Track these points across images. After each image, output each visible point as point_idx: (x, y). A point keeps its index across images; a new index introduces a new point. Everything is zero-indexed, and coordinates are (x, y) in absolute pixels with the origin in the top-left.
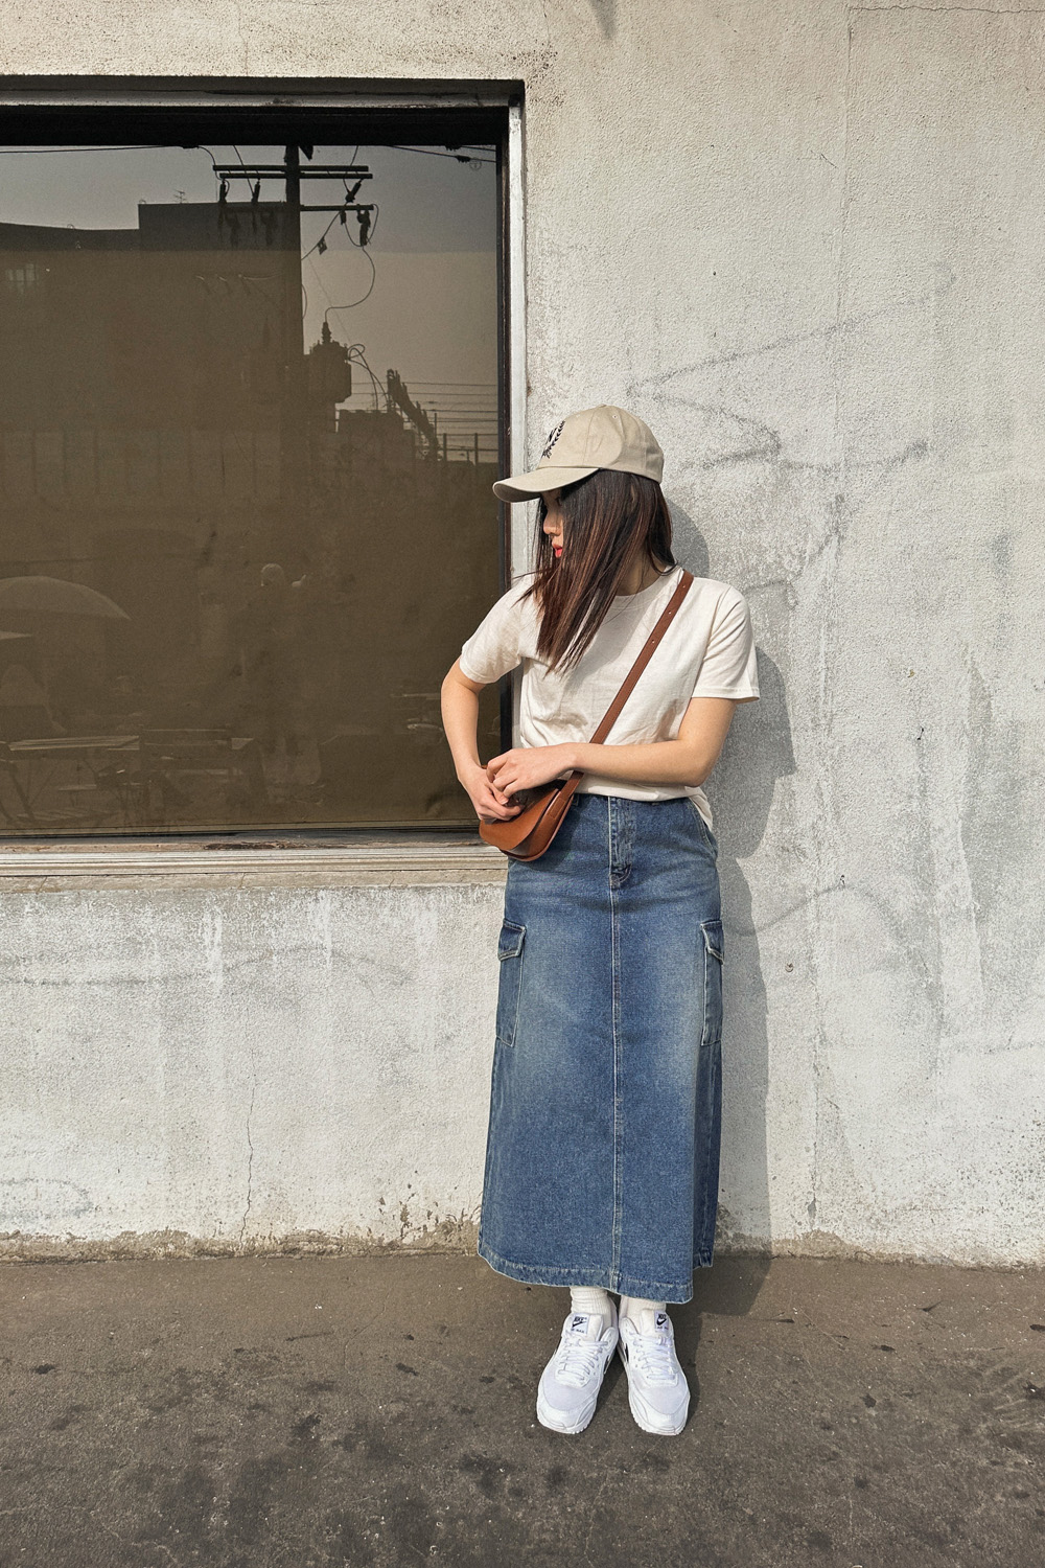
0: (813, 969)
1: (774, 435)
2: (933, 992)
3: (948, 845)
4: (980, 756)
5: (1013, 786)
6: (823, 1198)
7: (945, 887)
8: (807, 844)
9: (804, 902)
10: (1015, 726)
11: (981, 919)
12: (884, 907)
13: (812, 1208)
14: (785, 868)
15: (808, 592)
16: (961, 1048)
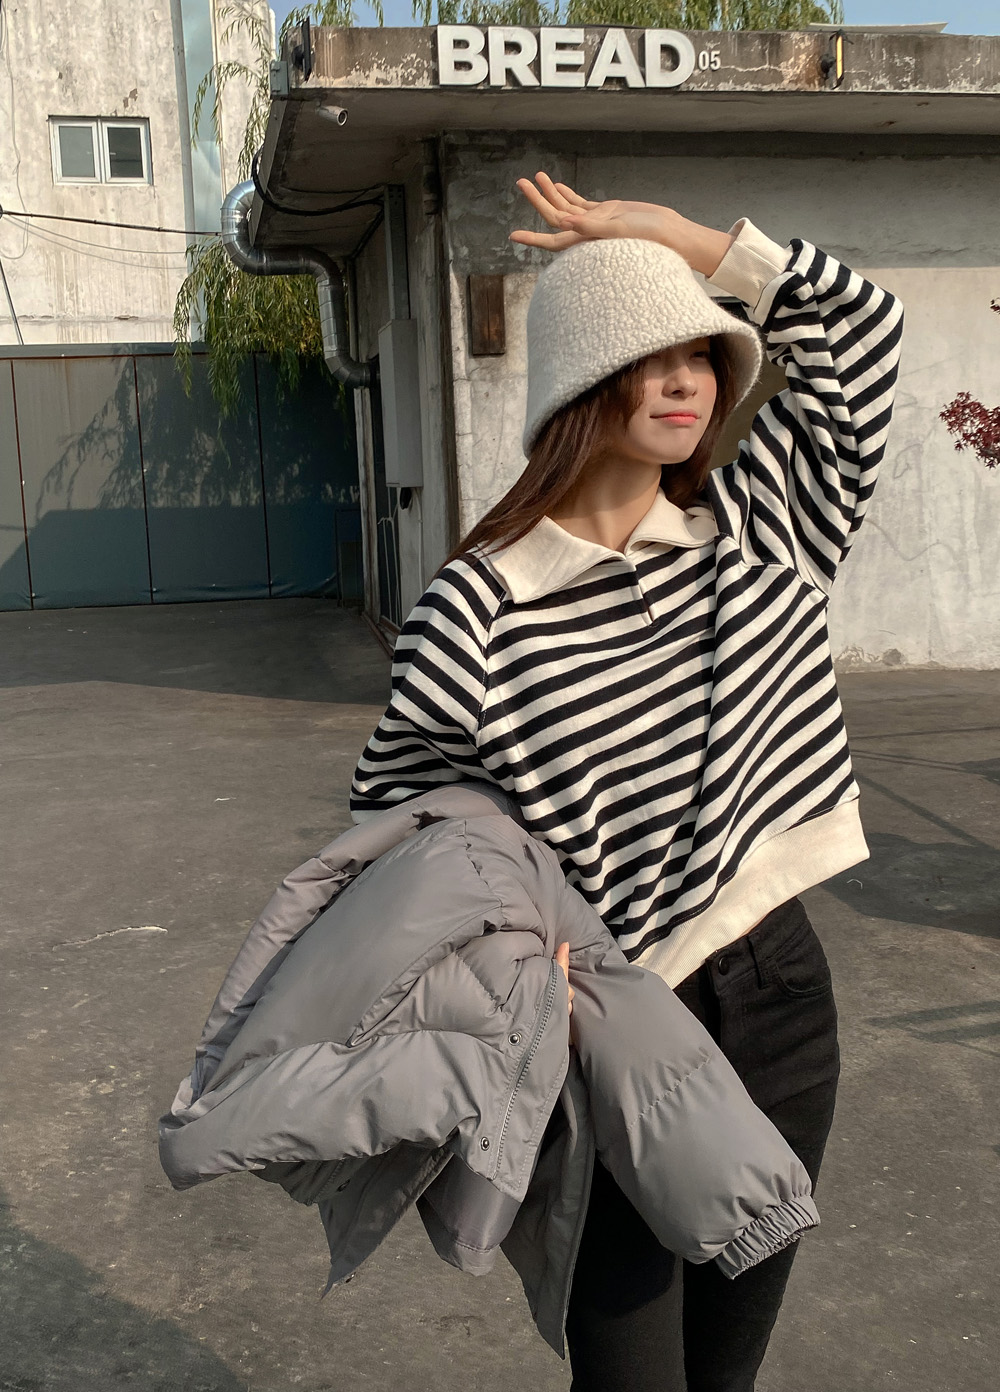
0: (929, 572)
1: (915, 399)
2: (966, 577)
3: (969, 528)
4: (978, 499)
5: (988, 508)
6: (933, 649)
7: (969, 542)
8: (927, 530)
9: (926, 549)
10: (988, 488)
11: (980, 552)
12: (950, 550)
13: (930, 653)
14: (921, 538)
15: (926, 447)
16: (975, 596)
